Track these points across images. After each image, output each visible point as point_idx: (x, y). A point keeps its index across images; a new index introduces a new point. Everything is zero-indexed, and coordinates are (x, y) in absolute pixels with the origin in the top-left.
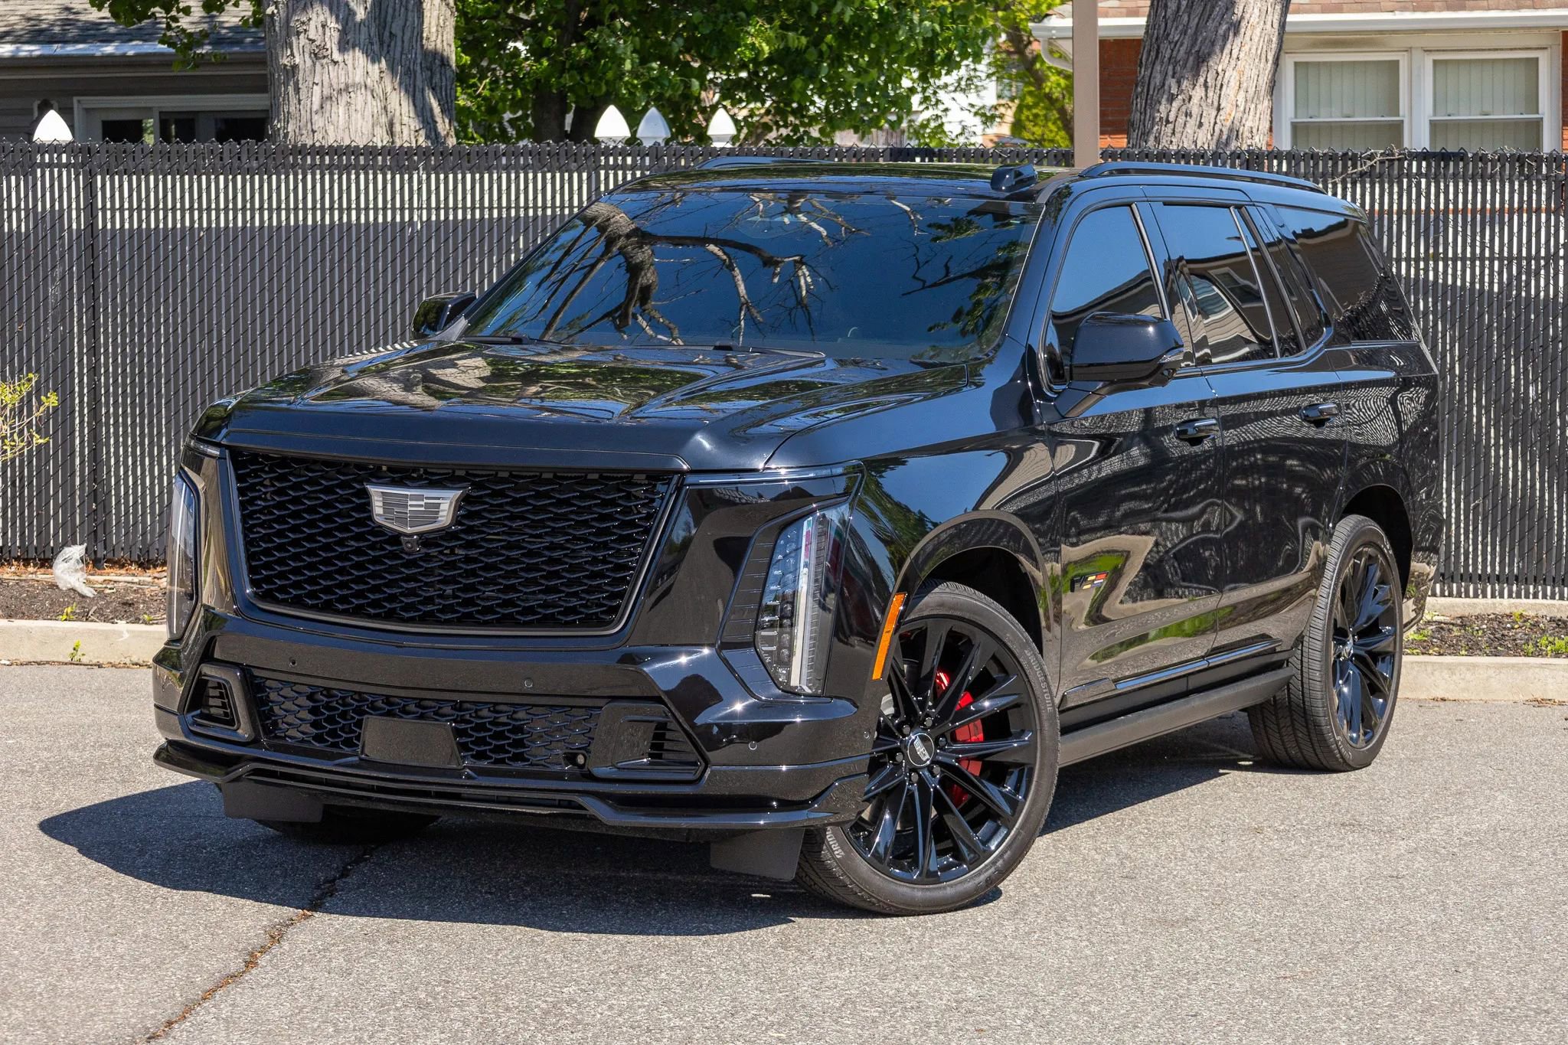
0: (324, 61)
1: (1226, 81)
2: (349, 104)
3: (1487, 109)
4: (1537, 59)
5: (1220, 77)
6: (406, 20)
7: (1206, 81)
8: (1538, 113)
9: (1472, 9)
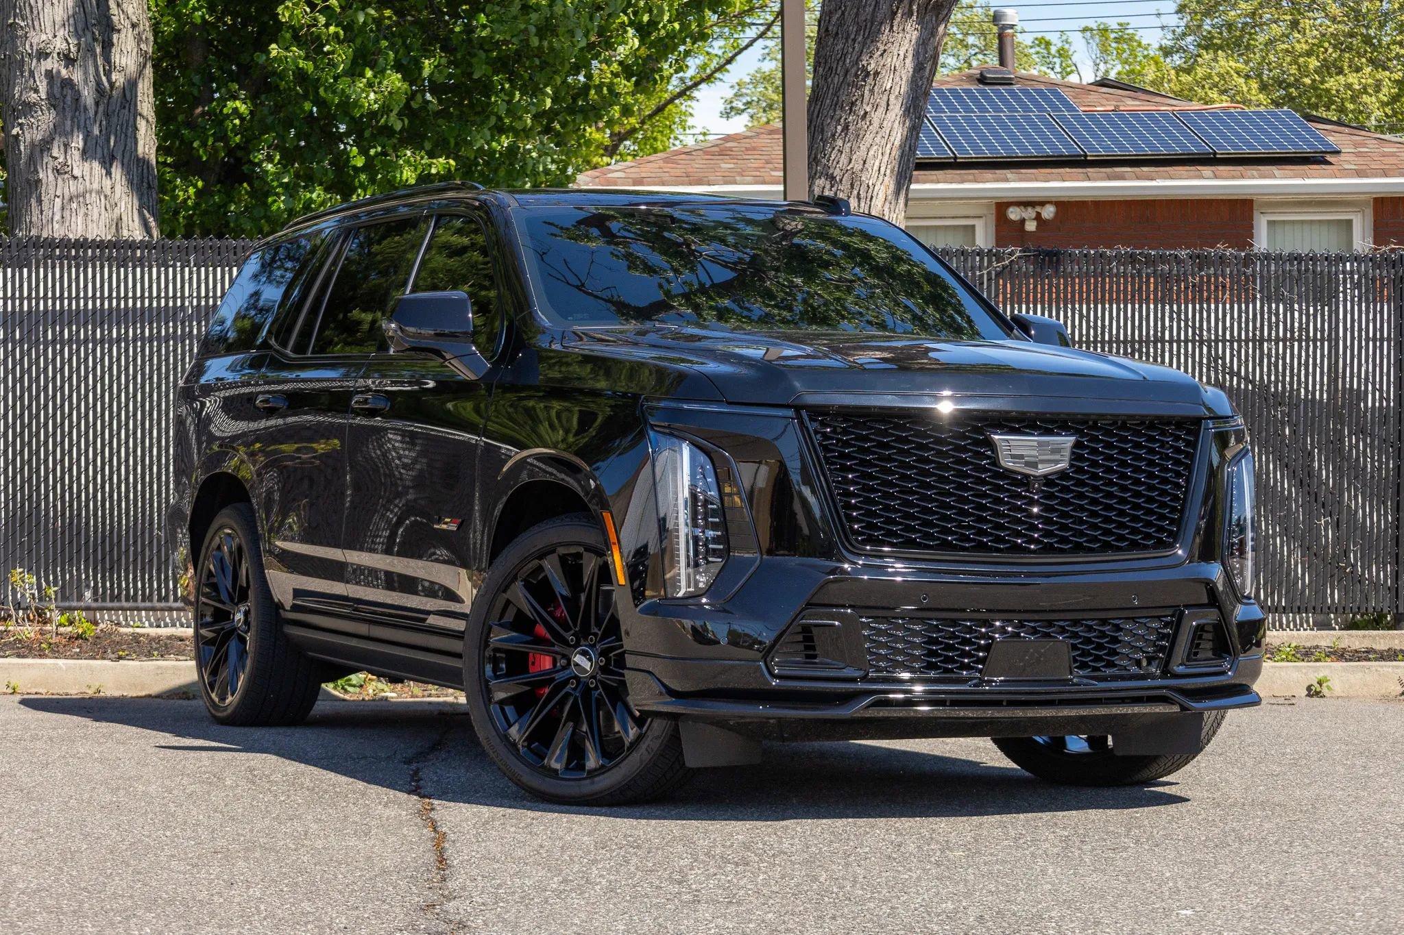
0: (67, 176)
1: (875, 193)
2: (86, 215)
4: (973, 226)
5: (870, 190)
6: (126, 145)
7: (859, 194)
9: (925, 182)
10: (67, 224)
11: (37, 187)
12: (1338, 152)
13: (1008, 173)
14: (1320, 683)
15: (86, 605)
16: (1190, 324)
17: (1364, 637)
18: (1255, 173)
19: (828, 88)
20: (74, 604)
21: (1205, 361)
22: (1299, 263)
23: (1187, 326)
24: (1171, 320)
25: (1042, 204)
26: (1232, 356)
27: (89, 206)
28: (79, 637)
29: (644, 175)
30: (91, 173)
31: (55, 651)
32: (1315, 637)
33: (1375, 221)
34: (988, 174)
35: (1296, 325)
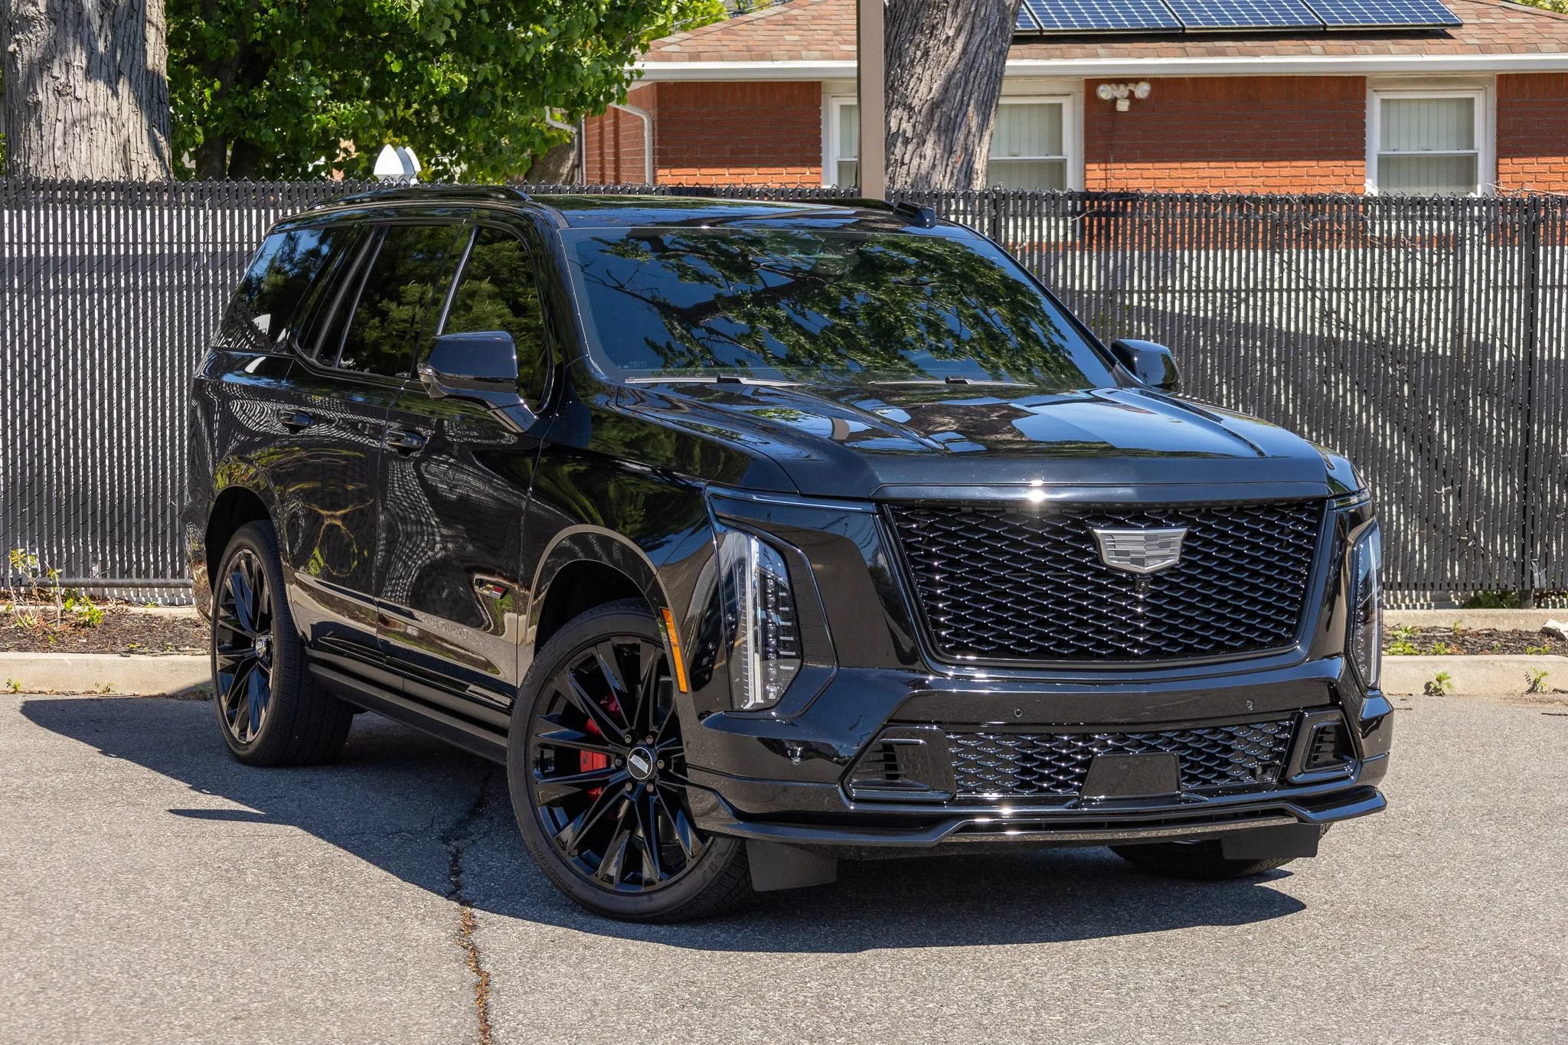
0: (69, 97)
2: (91, 140)
3: (1015, 151)
4: (1060, 105)
5: (953, 123)
6: (134, 59)
7: (940, 126)
8: (1061, 154)
10: (70, 150)
11: (36, 109)
12: (1460, 25)
13: (1098, 48)
14: (1439, 680)
15: (94, 581)
16: (1302, 274)
17: (1486, 617)
18: (1369, 48)
19: (907, 9)
20: (81, 580)
21: (1317, 315)
22: (1423, 209)
23: (1298, 277)
24: (1281, 271)
25: (1136, 81)
26: (1347, 310)
27: (94, 131)
28: (85, 625)
29: (701, 49)
30: (95, 94)
31: (61, 644)
32: (1433, 617)
33: (1499, 100)
34: (1077, 49)
35: (1418, 276)
